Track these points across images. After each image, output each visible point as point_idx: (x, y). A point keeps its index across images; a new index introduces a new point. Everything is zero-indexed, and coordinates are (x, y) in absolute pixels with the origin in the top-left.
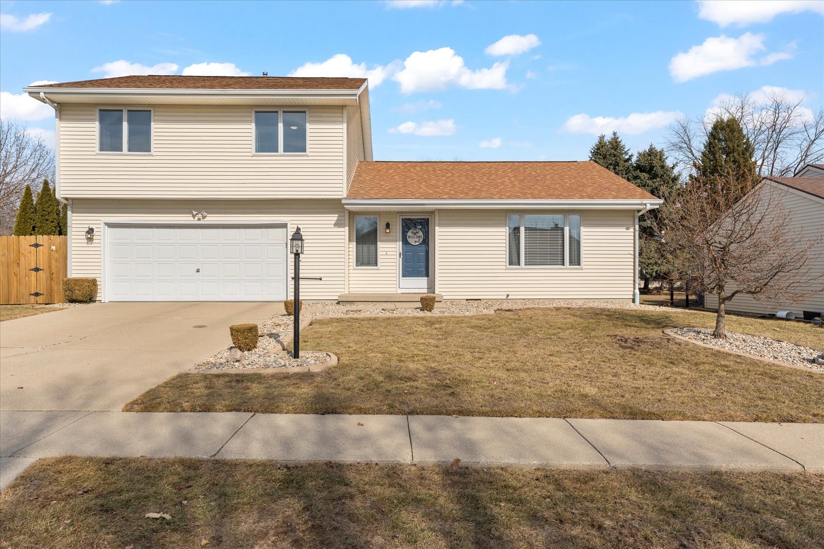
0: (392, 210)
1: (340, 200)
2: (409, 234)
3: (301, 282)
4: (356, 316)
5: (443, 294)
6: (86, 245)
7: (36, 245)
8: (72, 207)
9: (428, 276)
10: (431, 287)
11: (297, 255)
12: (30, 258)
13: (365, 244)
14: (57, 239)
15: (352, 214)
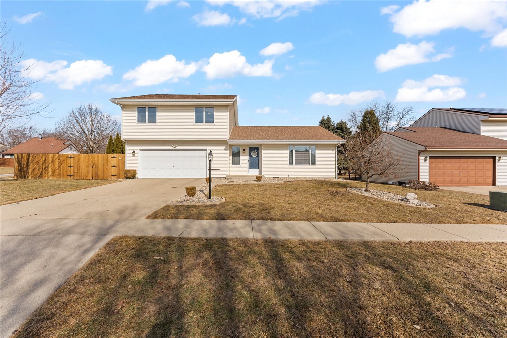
0: (246, 144)
1: (226, 140)
2: (252, 153)
3: (212, 171)
4: (232, 183)
5: (264, 175)
6: (132, 157)
7: (114, 157)
8: (127, 143)
9: (259, 169)
10: (260, 173)
11: (210, 161)
12: (112, 162)
13: (236, 156)
14: (121, 155)
15: (231, 146)
